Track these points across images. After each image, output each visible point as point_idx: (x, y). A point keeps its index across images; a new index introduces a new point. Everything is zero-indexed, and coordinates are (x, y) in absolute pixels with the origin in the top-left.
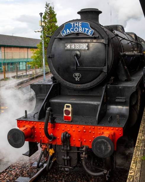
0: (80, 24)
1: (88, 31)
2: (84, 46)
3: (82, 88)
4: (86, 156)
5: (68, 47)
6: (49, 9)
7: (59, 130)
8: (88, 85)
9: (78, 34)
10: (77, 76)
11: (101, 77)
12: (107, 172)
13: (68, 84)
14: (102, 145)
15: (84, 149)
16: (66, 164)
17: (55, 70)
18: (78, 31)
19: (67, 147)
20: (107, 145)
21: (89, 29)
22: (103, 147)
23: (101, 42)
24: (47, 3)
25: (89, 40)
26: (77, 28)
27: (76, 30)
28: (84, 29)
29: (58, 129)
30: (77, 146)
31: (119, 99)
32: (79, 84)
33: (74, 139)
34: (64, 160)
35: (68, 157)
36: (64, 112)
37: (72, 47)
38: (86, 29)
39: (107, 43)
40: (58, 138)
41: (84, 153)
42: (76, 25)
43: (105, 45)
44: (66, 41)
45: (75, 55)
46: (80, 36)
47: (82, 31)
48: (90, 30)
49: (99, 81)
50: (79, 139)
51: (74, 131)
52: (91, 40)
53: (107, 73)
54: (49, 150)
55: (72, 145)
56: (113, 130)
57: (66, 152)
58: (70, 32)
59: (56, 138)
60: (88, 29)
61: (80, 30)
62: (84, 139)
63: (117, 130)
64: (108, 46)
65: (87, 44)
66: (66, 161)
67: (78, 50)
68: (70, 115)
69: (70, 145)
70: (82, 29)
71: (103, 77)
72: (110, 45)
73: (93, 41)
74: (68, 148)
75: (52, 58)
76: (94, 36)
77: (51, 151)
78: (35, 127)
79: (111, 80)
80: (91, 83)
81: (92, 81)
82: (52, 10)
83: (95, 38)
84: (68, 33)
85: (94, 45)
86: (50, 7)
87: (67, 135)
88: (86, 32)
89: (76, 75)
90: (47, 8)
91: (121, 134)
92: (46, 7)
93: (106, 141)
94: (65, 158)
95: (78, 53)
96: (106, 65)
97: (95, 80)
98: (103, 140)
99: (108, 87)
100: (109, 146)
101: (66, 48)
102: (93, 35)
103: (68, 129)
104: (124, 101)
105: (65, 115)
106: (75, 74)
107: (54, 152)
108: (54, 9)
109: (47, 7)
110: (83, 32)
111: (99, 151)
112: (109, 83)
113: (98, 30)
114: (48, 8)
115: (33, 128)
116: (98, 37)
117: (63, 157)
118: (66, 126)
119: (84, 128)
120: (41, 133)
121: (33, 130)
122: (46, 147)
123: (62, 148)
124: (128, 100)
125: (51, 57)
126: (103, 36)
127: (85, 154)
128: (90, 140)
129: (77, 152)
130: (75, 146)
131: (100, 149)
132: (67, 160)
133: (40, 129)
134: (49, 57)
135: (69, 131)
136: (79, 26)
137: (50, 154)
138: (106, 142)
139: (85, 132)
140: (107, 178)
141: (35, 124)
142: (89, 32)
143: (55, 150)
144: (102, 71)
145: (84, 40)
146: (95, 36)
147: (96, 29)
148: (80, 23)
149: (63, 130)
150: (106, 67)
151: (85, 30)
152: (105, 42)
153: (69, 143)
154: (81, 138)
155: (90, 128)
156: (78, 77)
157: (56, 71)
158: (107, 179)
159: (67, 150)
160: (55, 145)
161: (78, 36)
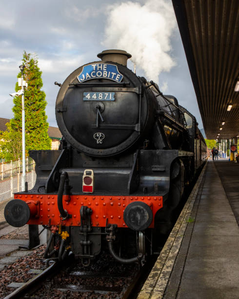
0: (104, 67)
1: (115, 76)
2: (110, 96)
3: (105, 154)
4: (114, 237)
5: (87, 97)
6: (29, 63)
7: (75, 205)
8: (114, 150)
9: (100, 80)
10: (99, 137)
11: (132, 138)
12: (143, 256)
13: (85, 148)
14: (138, 213)
15: (111, 228)
16: (85, 252)
17: (66, 130)
18: (102, 76)
19: (88, 227)
20: (144, 213)
21: (117, 73)
22: (139, 216)
23: (133, 91)
24: (25, 53)
25: (116, 89)
26: (101, 73)
27: (99, 74)
28: (111, 73)
29: (75, 203)
30: (101, 226)
31: (155, 167)
32: (102, 148)
33: (97, 216)
34: (83, 245)
35: (89, 242)
36: (83, 181)
37: (93, 97)
38: (112, 73)
39: (140, 93)
40: (75, 216)
41: (111, 234)
42: (100, 69)
43: (138, 95)
44: (84, 89)
45: (97, 107)
46: (105, 82)
47: (107, 77)
48: (118, 75)
49: (129, 144)
50: (104, 216)
51: (97, 205)
52: (120, 88)
53: (140, 132)
54: (61, 233)
55: (94, 225)
56: (150, 200)
57: (85, 234)
58: (90, 77)
59: (71, 216)
60: (115, 74)
61: (105, 75)
62: (111, 215)
63: (156, 200)
64: (142, 97)
65: (114, 93)
66: (85, 247)
67: (102, 101)
68: (92, 185)
69: (91, 225)
70: (108, 74)
71: (134, 139)
72: (145, 96)
73: (121, 90)
74: (89, 229)
75: (64, 113)
76: (123, 83)
77: (65, 235)
78: (41, 203)
79: (145, 143)
80: (119, 146)
81: (119, 143)
82: (35, 65)
83: (124, 86)
84: (88, 78)
85: (123, 95)
86: (31, 60)
87: (88, 210)
88: (112, 78)
89: (98, 135)
90: (25, 61)
91: (160, 205)
92: (23, 60)
93: (142, 207)
94: (85, 242)
95: (102, 105)
96: (140, 122)
97: (125, 142)
98: (139, 206)
99: (142, 152)
100: (147, 214)
101: (84, 99)
102: (121, 82)
103: (89, 203)
104: (163, 170)
105: (84, 184)
106: (96, 135)
107: (68, 236)
108: (38, 63)
109: (25, 59)
110: (109, 76)
111: (133, 222)
112: (143, 148)
113: (128, 76)
114: (28, 61)
115: (39, 203)
116: (129, 84)
117: (81, 242)
118: (86, 199)
119: (111, 199)
120: (49, 211)
121: (38, 206)
122: (57, 229)
123: (81, 228)
124: (168, 169)
125: (62, 112)
126: (135, 83)
127: (113, 235)
128: (119, 217)
129: (101, 235)
130: (99, 226)
131: (135, 218)
132: (87, 245)
133: (49, 204)
134: (59, 112)
135: (90, 205)
136: (104, 69)
137: (63, 238)
138: (143, 209)
139: (112, 205)
140: (142, 263)
141: (42, 198)
142: (117, 77)
143: (69, 233)
144: (133, 130)
145: (109, 89)
146: (126, 83)
147: (126, 74)
148: (104, 65)
149: (82, 205)
150: (139, 124)
151: (111, 75)
152: (137, 92)
153: (91, 221)
154: (107, 215)
155: (120, 199)
156: (101, 138)
157: (69, 131)
158: (143, 265)
159: (87, 232)
160: (70, 227)
161: (102, 82)
